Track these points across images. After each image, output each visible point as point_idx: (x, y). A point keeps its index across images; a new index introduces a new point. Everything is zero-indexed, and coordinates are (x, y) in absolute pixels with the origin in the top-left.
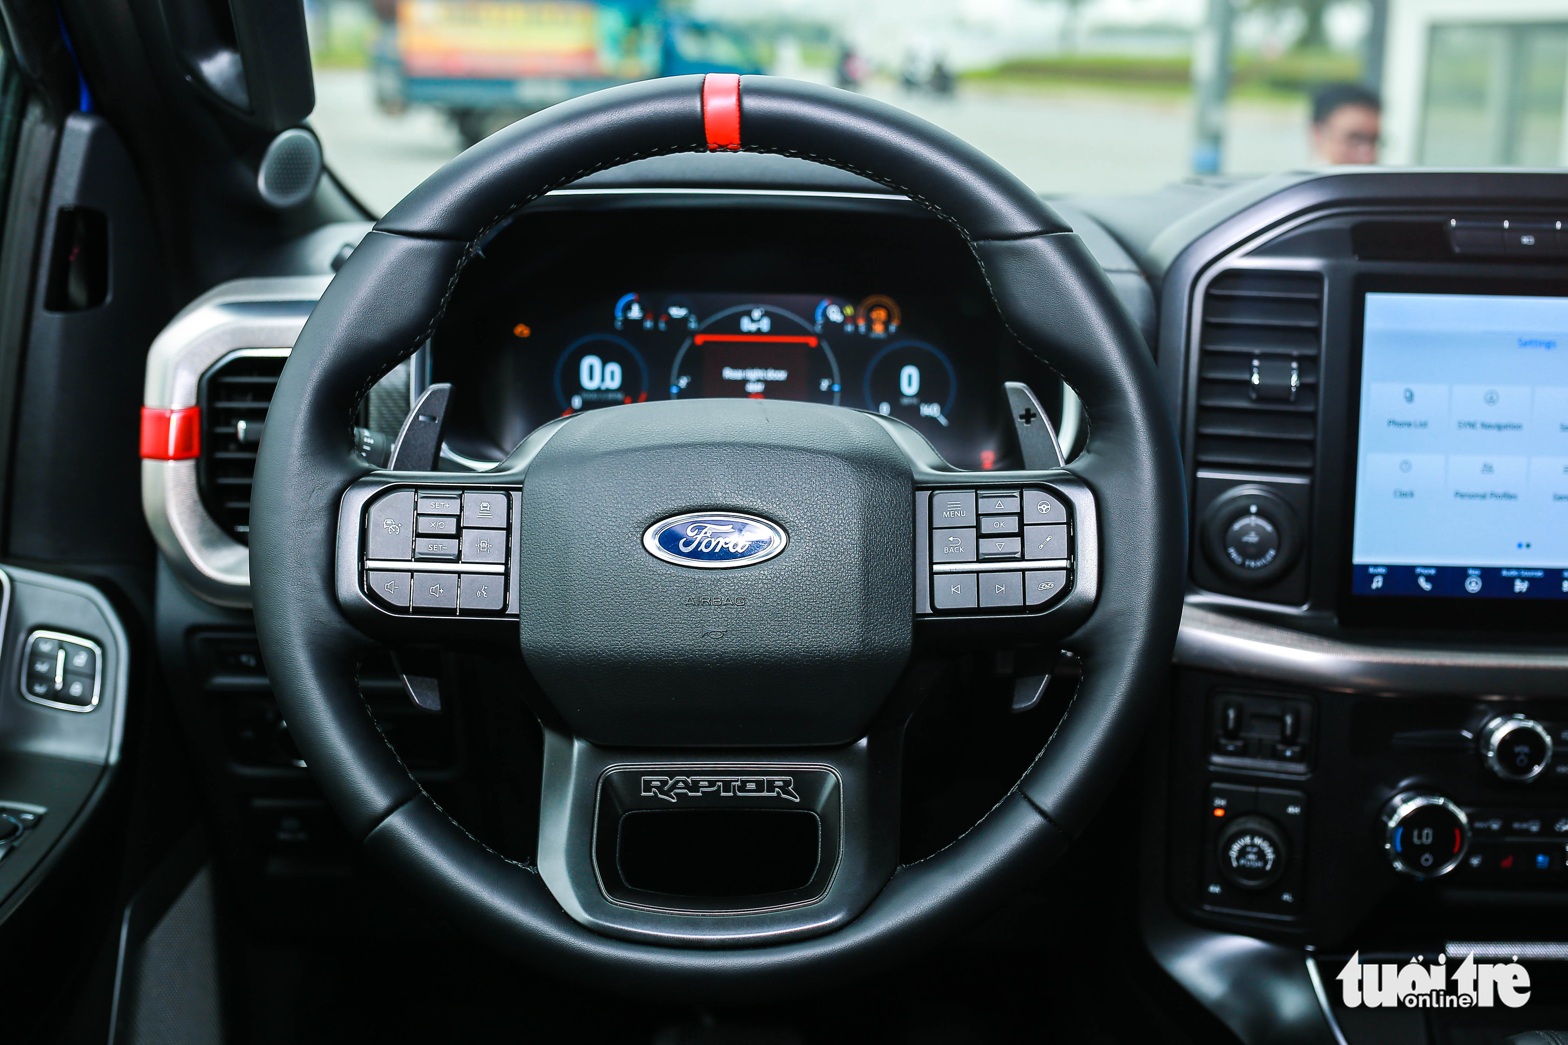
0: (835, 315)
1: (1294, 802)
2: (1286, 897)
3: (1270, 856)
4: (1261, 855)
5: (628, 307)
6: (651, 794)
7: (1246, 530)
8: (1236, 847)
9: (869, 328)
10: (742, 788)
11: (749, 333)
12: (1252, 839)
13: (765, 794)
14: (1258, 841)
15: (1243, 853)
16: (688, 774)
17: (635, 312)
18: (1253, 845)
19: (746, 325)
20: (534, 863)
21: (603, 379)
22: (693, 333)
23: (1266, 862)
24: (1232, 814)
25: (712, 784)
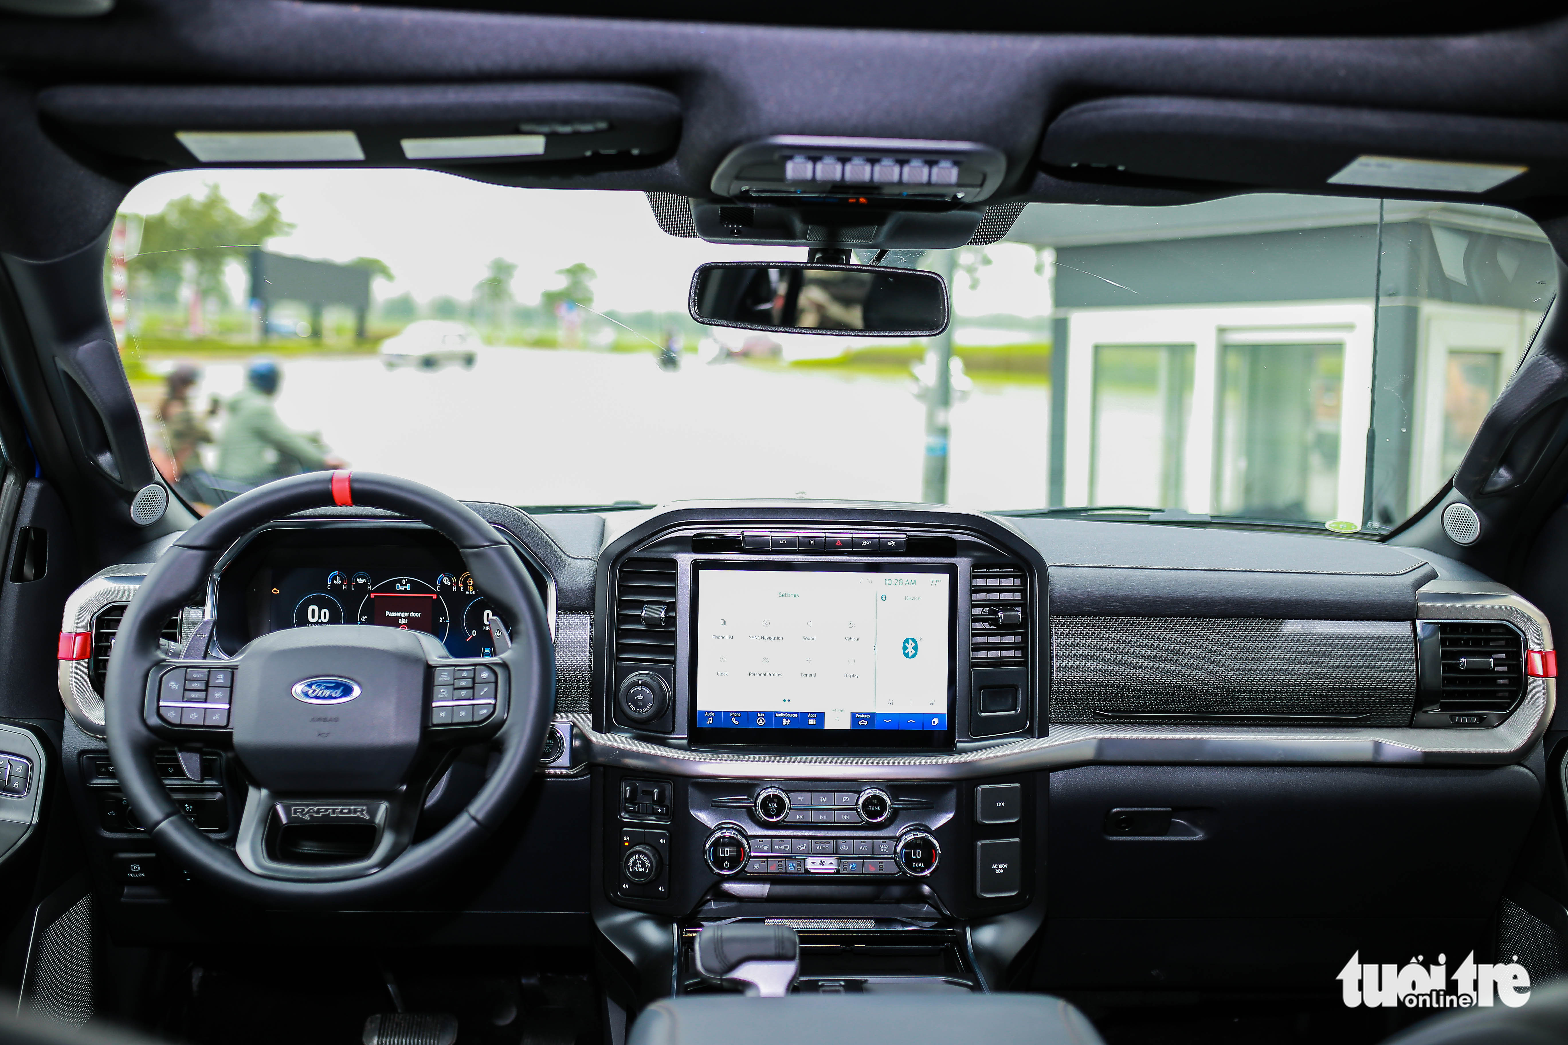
0: (447, 582)
1: (662, 836)
2: (661, 889)
3: (648, 865)
4: (643, 864)
5: (334, 578)
6: (297, 816)
7: (637, 693)
8: (631, 861)
9: (466, 589)
10: (341, 812)
11: (400, 592)
12: (639, 856)
13: (352, 815)
14: (642, 857)
15: (634, 864)
16: (315, 805)
17: (338, 581)
18: (639, 859)
19: (399, 587)
20: (234, 846)
21: (319, 618)
22: (369, 592)
23: (646, 869)
24: (632, 844)
25: (327, 810)
